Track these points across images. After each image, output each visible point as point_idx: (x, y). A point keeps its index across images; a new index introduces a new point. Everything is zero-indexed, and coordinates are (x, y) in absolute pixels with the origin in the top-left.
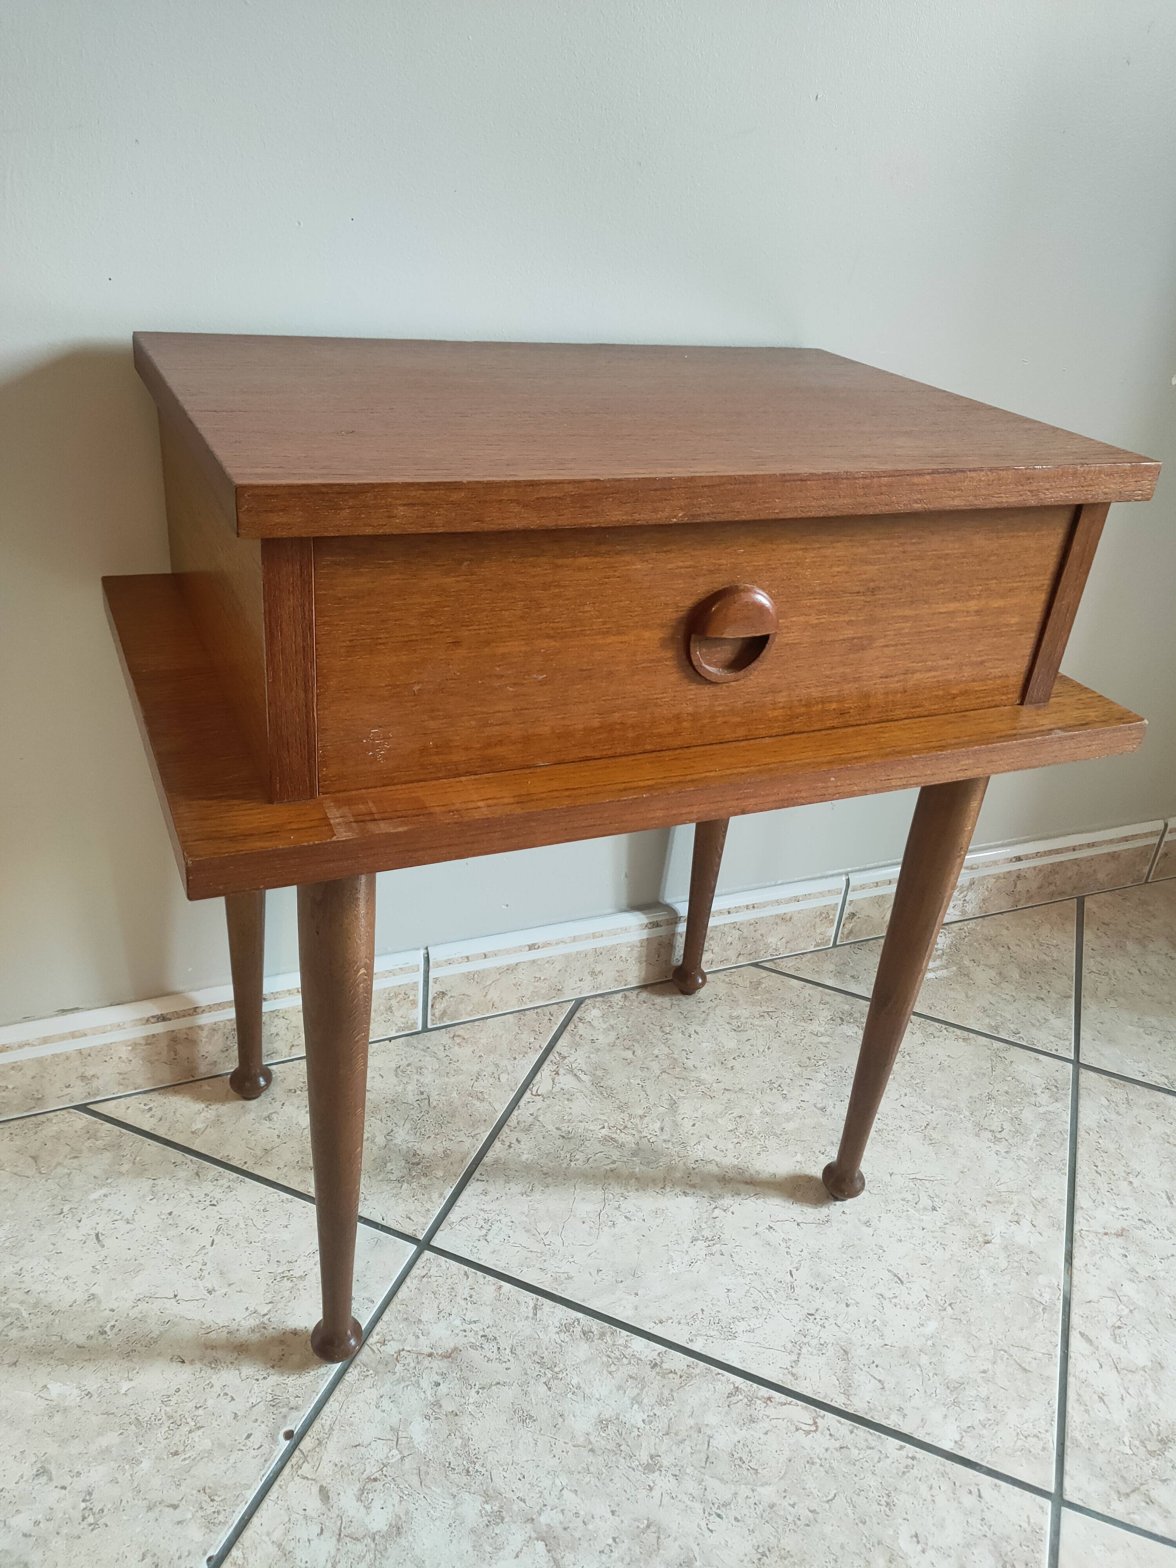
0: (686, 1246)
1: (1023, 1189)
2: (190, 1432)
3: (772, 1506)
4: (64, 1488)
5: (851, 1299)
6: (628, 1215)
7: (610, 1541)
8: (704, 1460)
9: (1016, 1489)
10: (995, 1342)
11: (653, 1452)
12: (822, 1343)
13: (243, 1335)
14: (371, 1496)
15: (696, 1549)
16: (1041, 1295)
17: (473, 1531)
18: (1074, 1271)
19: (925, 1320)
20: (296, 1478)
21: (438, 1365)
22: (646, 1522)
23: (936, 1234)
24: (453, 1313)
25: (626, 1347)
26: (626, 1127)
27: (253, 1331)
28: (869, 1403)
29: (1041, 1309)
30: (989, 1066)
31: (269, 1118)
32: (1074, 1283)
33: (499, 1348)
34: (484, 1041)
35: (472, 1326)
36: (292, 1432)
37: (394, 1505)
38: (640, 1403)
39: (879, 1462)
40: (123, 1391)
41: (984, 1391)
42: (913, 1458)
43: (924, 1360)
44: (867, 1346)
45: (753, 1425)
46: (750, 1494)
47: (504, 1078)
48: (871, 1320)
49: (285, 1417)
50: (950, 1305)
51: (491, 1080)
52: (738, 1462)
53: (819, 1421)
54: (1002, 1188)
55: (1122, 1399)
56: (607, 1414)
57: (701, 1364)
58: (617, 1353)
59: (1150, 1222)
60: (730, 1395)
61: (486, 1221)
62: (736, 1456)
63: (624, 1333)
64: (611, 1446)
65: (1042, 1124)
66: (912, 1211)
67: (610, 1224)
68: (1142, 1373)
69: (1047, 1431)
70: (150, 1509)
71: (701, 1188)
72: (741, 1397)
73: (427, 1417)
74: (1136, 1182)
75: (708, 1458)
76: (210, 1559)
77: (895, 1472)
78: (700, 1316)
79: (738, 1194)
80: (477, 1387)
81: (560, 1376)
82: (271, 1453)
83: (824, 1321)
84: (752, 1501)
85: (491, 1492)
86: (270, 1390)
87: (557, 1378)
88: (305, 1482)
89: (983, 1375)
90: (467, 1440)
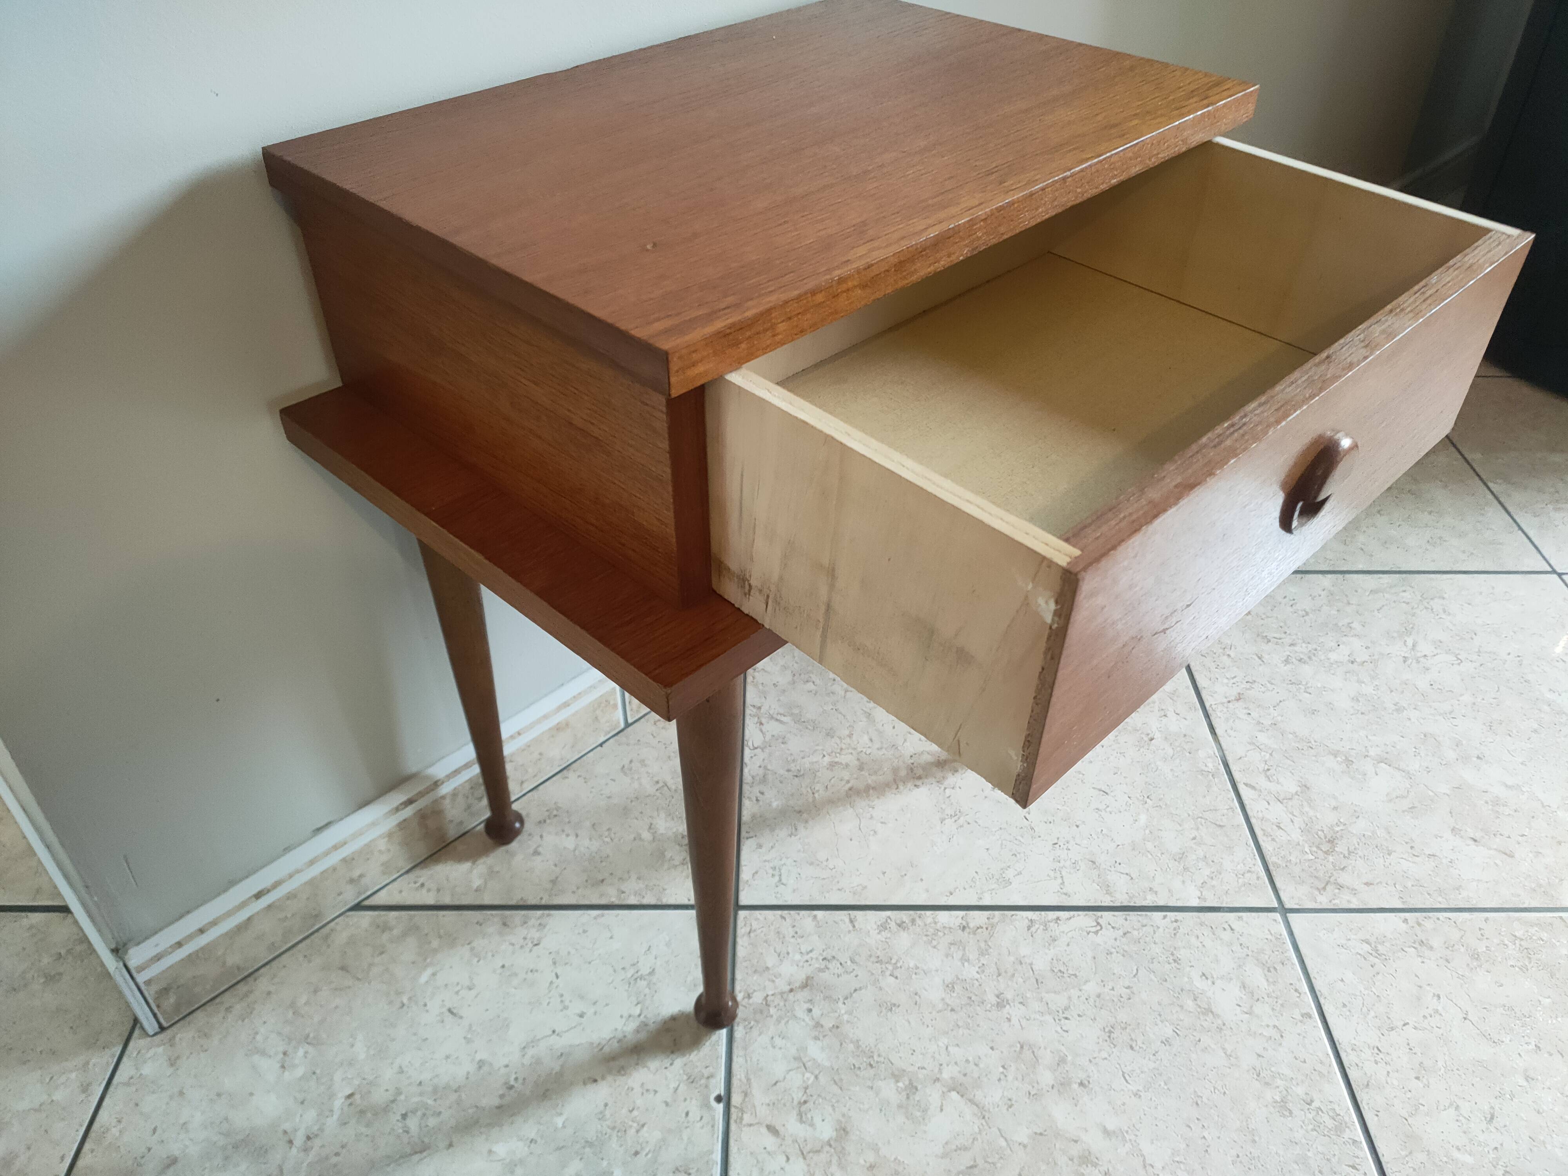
0: (938, 828)
2: (638, 1131)
3: (1099, 996)
5: (1078, 821)
6: (882, 820)
7: (1001, 1070)
8: (1035, 982)
9: (1254, 914)
10: (1191, 814)
11: (996, 992)
12: (1074, 862)
13: (631, 1038)
14: (809, 1116)
15: (1063, 1048)
16: (1206, 766)
17: (900, 1106)
18: (1220, 739)
19: (1136, 816)
20: (744, 1128)
21: (802, 995)
22: (1019, 1045)
24: (790, 951)
25: (935, 923)
26: (841, 749)
27: (638, 1031)
28: (1128, 893)
29: (1211, 777)
32: (1224, 747)
33: (841, 964)
35: (811, 955)
36: (719, 1095)
37: (831, 1115)
38: (968, 960)
39: (1155, 933)
40: (560, 1125)
41: (1200, 853)
42: (1176, 921)
43: (1149, 846)
44: (1106, 852)
45: (1056, 943)
46: (1080, 993)
48: (1100, 831)
49: (707, 1086)
50: (1148, 797)
52: (1059, 974)
53: (1100, 920)
55: (1292, 822)
56: (949, 979)
57: (997, 913)
58: (932, 930)
59: (1255, 681)
60: (1029, 928)
61: (774, 868)
62: (1056, 970)
63: (929, 913)
64: (965, 1001)
67: (872, 833)
68: (1297, 797)
69: (1254, 865)
71: (926, 776)
72: (1037, 926)
73: (816, 1038)
75: (1037, 980)
77: (1168, 936)
78: (977, 878)
79: (957, 771)
80: (841, 1000)
81: (899, 965)
82: (713, 1118)
83: (1067, 845)
84: (1083, 998)
85: (896, 1073)
86: (681, 1072)
87: (897, 968)
88: (752, 1128)
89: (1194, 841)
90: (857, 1043)
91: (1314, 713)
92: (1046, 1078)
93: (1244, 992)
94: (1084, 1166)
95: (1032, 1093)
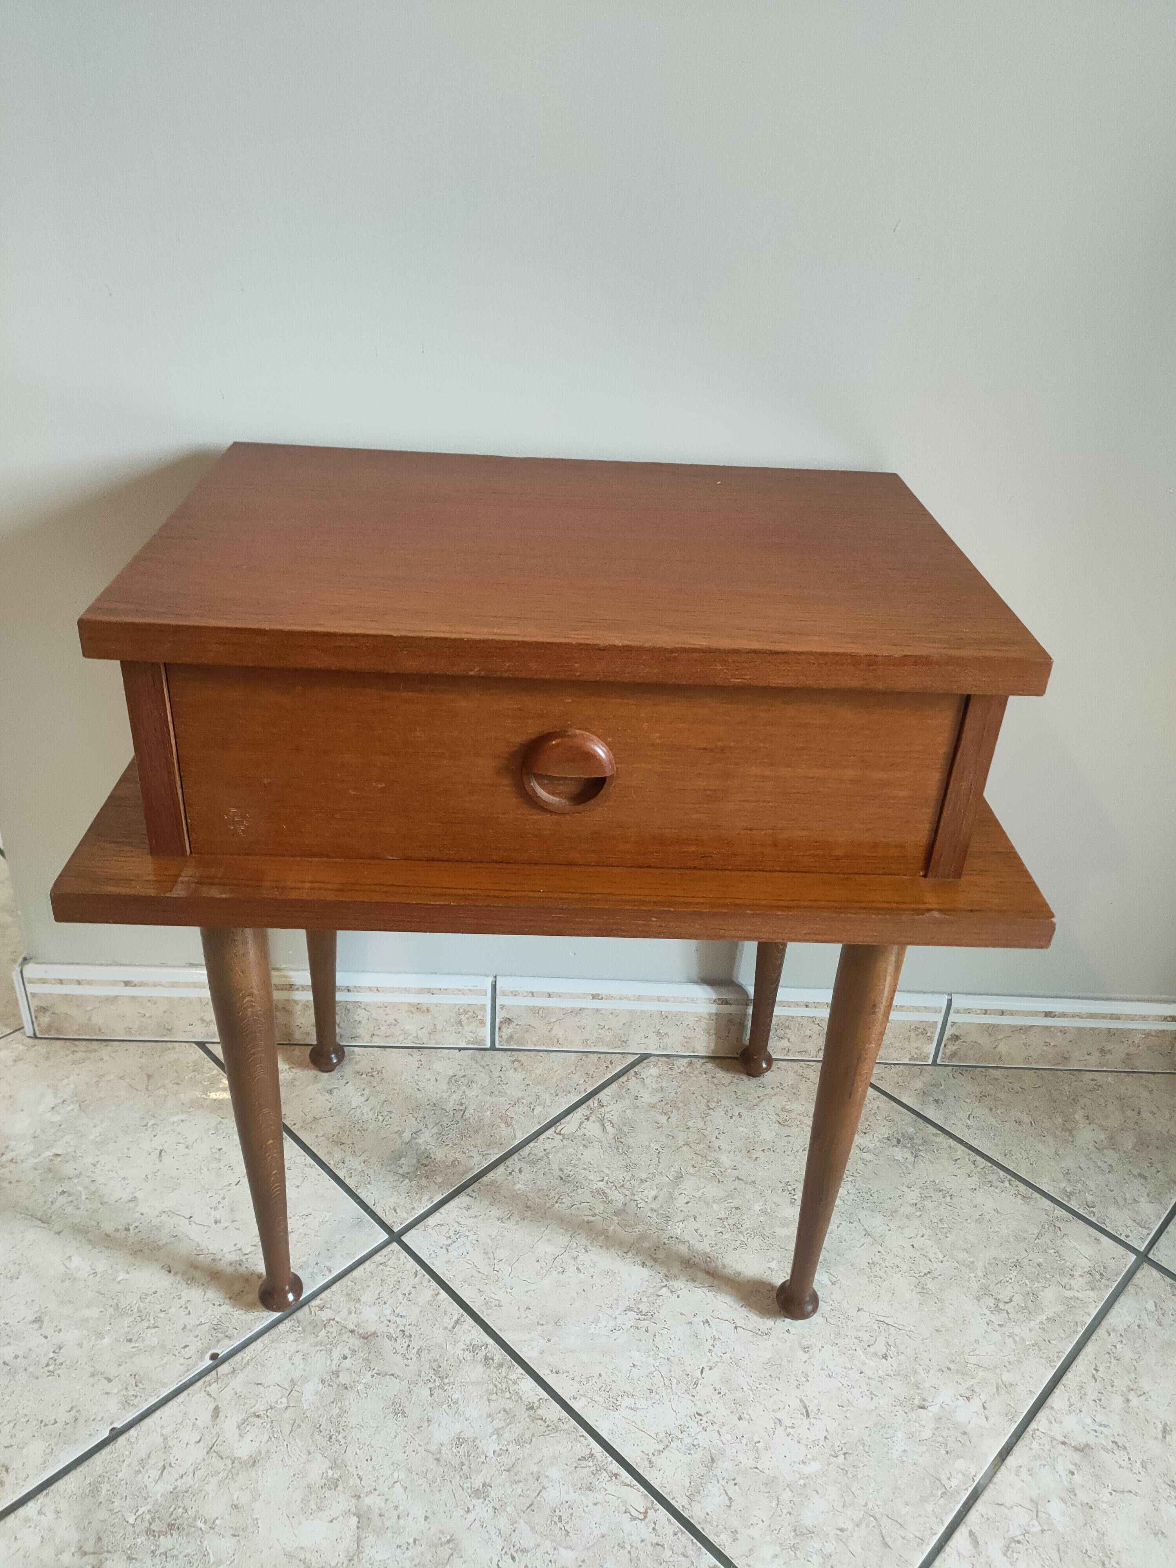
0: (617, 1312)
1: (996, 1367)
2: (148, 1328)
4: (46, 1337)
5: (747, 1414)
6: (580, 1267)
7: (411, 1541)
8: (528, 1505)
10: (870, 1506)
11: (488, 1481)
12: (695, 1443)
13: (222, 1265)
14: (248, 1428)
16: (949, 1479)
17: (309, 1487)
18: (1003, 1468)
19: (810, 1459)
20: (203, 1392)
21: (354, 1342)
22: (448, 1537)
24: (388, 1303)
25: (515, 1383)
26: (623, 1186)
27: (231, 1264)
28: (708, 1514)
29: (940, 1493)
30: (1036, 1232)
31: (330, 1092)
32: (995, 1480)
33: (409, 1346)
34: (538, 1072)
35: (398, 1319)
36: (218, 1355)
37: (261, 1442)
38: (500, 1435)
40: (118, 1279)
41: (830, 1548)
43: (786, 1495)
44: (737, 1463)
45: (588, 1492)
46: (551, 1551)
47: (538, 1109)
48: (756, 1440)
49: (218, 1341)
50: (845, 1454)
51: (526, 1109)
52: (556, 1519)
53: (651, 1513)
54: (973, 1360)
56: (466, 1434)
57: (573, 1421)
58: (504, 1386)
59: (1125, 1448)
60: (583, 1458)
61: (456, 1233)
62: (557, 1513)
63: (520, 1370)
64: (456, 1462)
65: (1060, 1308)
66: (860, 1352)
67: (560, 1270)
70: (93, 1375)
71: (662, 1264)
72: (591, 1464)
73: (323, 1381)
74: (1134, 1401)
75: (532, 1505)
76: (113, 1429)
78: (595, 1380)
79: (693, 1281)
80: (375, 1371)
81: (446, 1387)
82: (194, 1366)
83: (709, 1425)
84: (549, 1557)
85: (339, 1462)
86: (219, 1316)
87: (442, 1388)
88: (208, 1397)
89: (839, 1532)
90: (343, 1412)
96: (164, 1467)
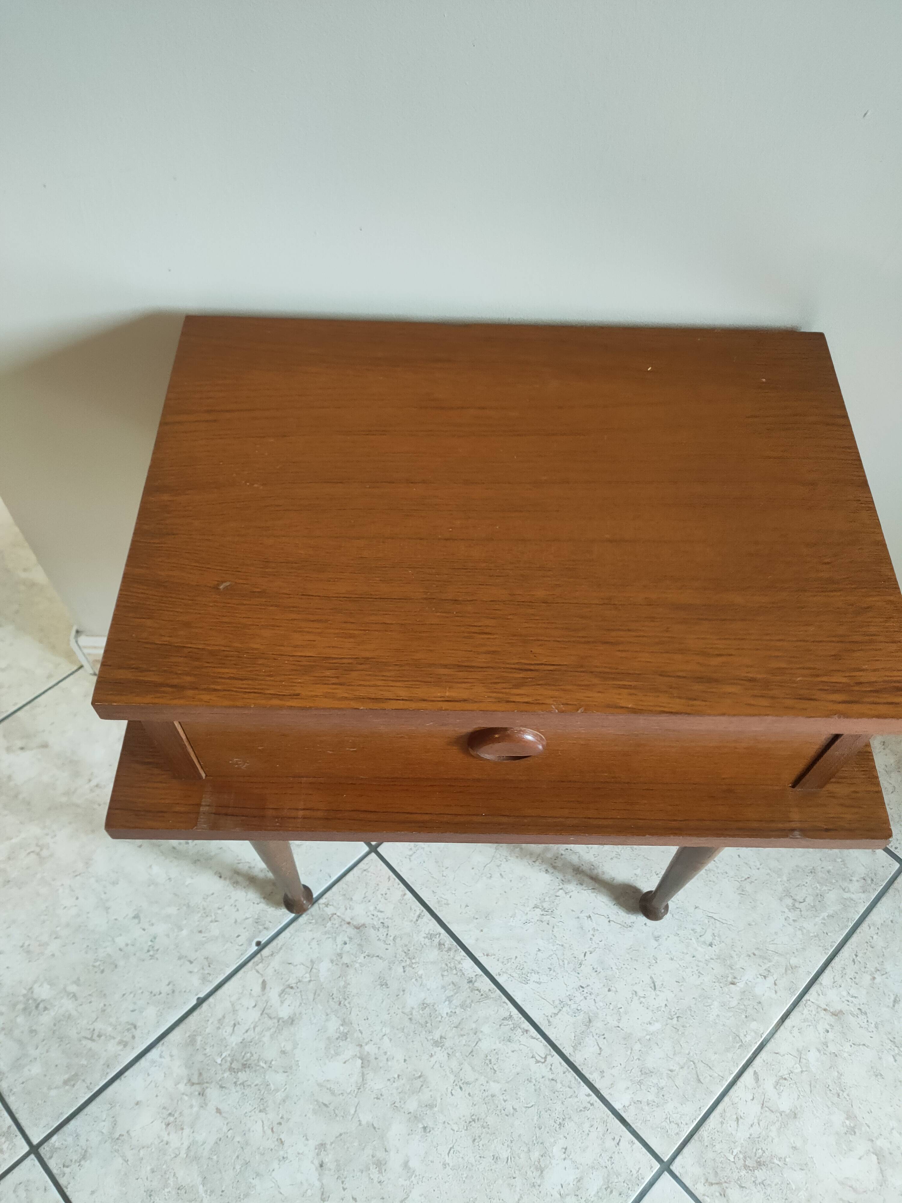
0: (528, 909)
1: (787, 953)
2: (211, 922)
3: (493, 1096)
4: (144, 930)
5: (614, 987)
6: (503, 873)
7: (396, 1076)
8: (469, 1052)
9: (644, 1150)
10: (691, 1054)
11: (443, 1035)
12: (579, 1009)
14: (286, 996)
15: (439, 1100)
16: (745, 1035)
17: (329, 1039)
18: (782, 1028)
19: (654, 1021)
20: (254, 970)
21: (351, 931)
22: (420, 1074)
23: (700, 964)
24: (372, 901)
25: (459, 963)
27: (262, 871)
28: (585, 1059)
29: (738, 1045)
32: (777, 1035)
33: (387, 934)
35: (379, 914)
36: (260, 942)
37: (295, 1007)
38: (450, 1002)
39: (570, 1098)
40: (187, 883)
41: (662, 1083)
42: (592, 1105)
43: (637, 1047)
44: (606, 1022)
45: (509, 1043)
46: (485, 1083)
48: (619, 1006)
49: (260, 932)
50: (678, 1017)
52: (487, 1062)
53: (549, 1057)
54: (772, 947)
55: (752, 1126)
56: (428, 1001)
57: (498, 991)
58: (452, 965)
59: (866, 1014)
60: (505, 1019)
62: (489, 1058)
63: (463, 953)
64: (422, 1021)
65: (838, 907)
66: (694, 940)
67: (488, 876)
68: (779, 1115)
69: (686, 1124)
70: (180, 958)
71: (560, 871)
72: (510, 1022)
73: (332, 961)
74: (878, 979)
75: (472, 1052)
76: (198, 999)
77: (576, 1107)
78: (513, 961)
79: (582, 884)
80: (366, 954)
81: (414, 966)
82: (246, 950)
83: (589, 995)
84: (483, 1088)
85: (347, 1020)
86: (257, 913)
87: (411, 967)
88: (257, 974)
89: (669, 1072)
90: (347, 984)
91: (876, 1076)
92: (412, 1105)
93: (575, 1183)
94: (375, 1166)
95: (396, 1105)
96: (235, 1025)
